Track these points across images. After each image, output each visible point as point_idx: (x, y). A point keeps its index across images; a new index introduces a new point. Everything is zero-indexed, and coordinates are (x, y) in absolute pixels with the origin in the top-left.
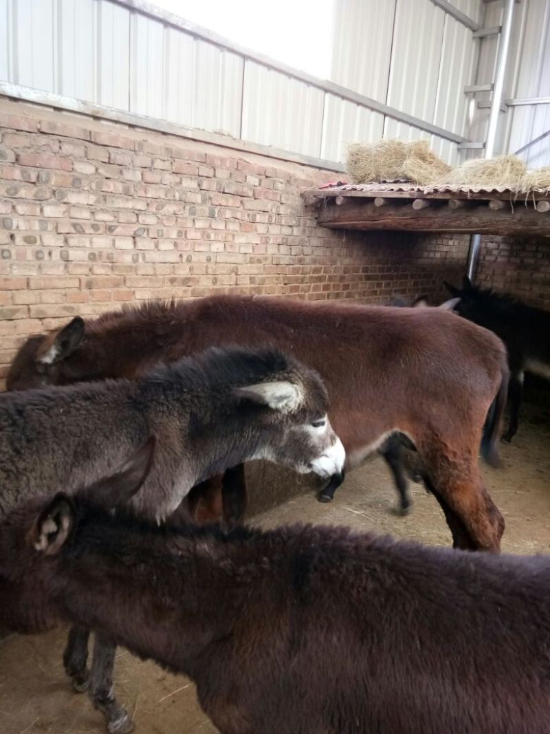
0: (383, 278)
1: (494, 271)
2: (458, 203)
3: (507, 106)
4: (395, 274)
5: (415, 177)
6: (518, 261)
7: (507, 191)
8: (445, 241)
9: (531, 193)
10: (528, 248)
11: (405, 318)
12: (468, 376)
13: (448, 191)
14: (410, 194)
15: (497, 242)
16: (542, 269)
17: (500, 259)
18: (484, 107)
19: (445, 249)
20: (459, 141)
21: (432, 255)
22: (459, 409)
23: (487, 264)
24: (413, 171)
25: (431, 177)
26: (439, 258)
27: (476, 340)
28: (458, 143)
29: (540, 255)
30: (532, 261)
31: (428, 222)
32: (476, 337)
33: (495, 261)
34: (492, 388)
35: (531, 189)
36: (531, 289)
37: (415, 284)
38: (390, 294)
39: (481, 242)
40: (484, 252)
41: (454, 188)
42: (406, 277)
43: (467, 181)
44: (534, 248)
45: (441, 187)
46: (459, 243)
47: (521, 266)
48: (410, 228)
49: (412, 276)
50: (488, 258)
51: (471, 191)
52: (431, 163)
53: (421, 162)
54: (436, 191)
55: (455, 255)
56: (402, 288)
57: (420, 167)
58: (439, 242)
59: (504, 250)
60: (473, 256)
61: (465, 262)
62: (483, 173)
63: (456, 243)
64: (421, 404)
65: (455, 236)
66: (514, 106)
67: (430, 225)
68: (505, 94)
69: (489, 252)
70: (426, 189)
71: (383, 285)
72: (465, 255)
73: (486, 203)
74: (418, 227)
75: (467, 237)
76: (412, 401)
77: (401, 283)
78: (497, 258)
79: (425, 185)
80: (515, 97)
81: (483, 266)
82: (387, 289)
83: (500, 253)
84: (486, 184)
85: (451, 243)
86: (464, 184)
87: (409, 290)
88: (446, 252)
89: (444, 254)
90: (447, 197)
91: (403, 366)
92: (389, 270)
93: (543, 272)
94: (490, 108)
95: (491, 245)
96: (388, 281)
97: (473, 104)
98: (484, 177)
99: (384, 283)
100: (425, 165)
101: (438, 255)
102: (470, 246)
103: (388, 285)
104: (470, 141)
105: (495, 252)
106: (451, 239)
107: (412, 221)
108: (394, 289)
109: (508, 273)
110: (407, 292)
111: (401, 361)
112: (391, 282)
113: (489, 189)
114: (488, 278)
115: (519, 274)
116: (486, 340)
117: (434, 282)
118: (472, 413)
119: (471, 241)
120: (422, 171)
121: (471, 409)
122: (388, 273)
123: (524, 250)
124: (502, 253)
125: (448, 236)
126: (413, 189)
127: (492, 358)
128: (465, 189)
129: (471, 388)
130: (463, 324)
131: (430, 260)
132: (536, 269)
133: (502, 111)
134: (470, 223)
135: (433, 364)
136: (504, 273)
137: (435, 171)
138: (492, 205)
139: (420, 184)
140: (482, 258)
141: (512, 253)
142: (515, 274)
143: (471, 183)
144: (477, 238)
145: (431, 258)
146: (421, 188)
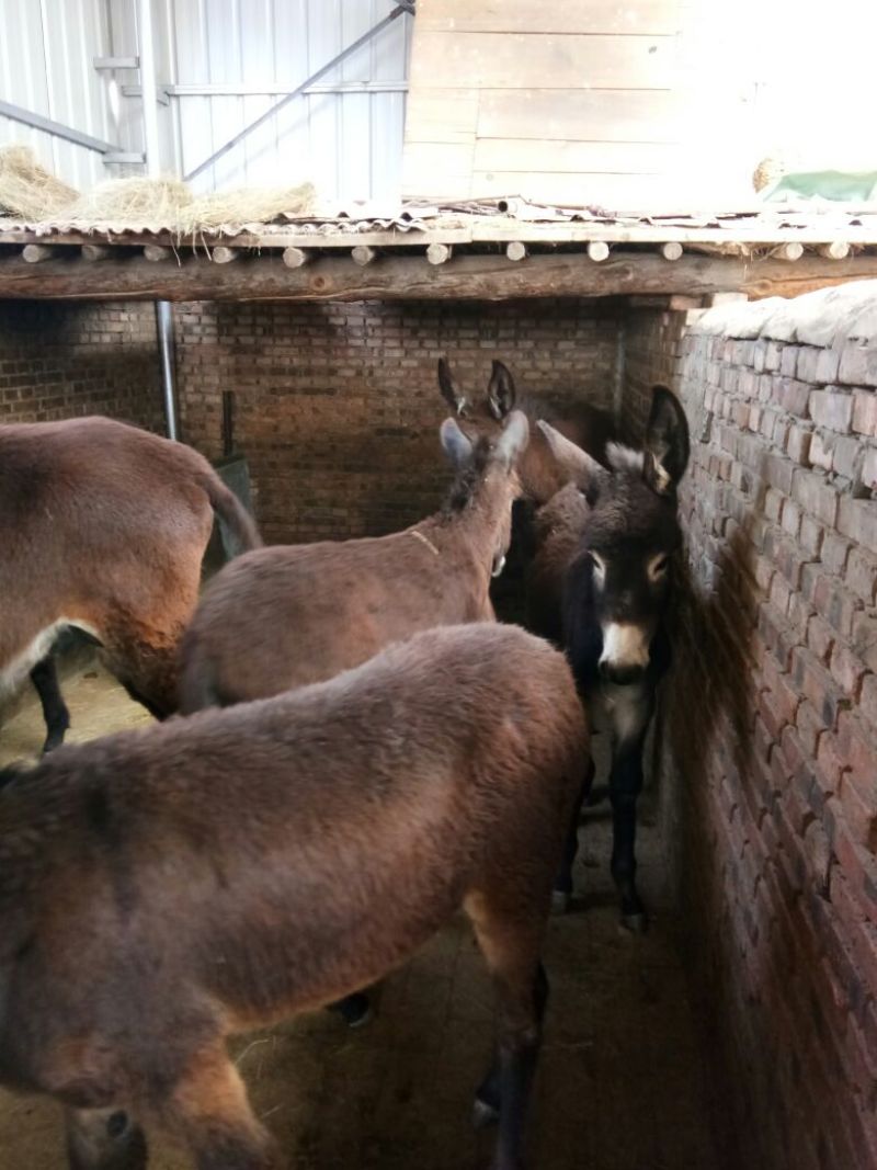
0: (14, 382)
1: (201, 358)
2: (96, 251)
3: (168, 96)
4: (37, 374)
5: (18, 207)
6: (231, 341)
7: (164, 232)
8: (113, 315)
9: (198, 235)
10: (241, 320)
11: (40, 440)
12: (158, 515)
13: (74, 232)
14: (14, 236)
15: (196, 314)
16: (267, 351)
17: (206, 340)
18: (130, 94)
19: (117, 328)
20: (104, 149)
21: (96, 339)
22: (154, 568)
23: (189, 348)
24: (12, 197)
25: (45, 207)
26: (109, 344)
27: (163, 461)
28: (103, 153)
29: (259, 331)
30: (251, 340)
31: (61, 283)
32: (163, 457)
33: (199, 344)
34: (200, 528)
35: (197, 228)
36: (258, 382)
37: (78, 388)
38: (37, 409)
39: (172, 314)
40: (180, 330)
41: (84, 225)
42: (57, 377)
43: (103, 215)
44: (249, 321)
45: (63, 225)
46: (138, 317)
47: (237, 349)
48: (31, 295)
49: (70, 377)
50: (188, 339)
51: (111, 232)
52: (41, 184)
53: (24, 182)
54: (55, 231)
55: (135, 337)
56: (57, 396)
57: (24, 190)
58: (104, 316)
59: (209, 325)
60: (165, 337)
61: (155, 347)
62: (128, 202)
63: (133, 317)
64: (94, 571)
65: (128, 306)
66: (177, 96)
67: (64, 290)
68: (161, 75)
69: (188, 330)
70: (40, 228)
71: (19, 394)
72: (152, 337)
73: (140, 251)
74: (47, 292)
75: (149, 307)
76: (79, 569)
77: (53, 390)
78: (201, 339)
79: (38, 221)
80: (177, 83)
81: (184, 352)
82: (28, 400)
83: (203, 330)
84: (136, 219)
85: (124, 317)
86: (100, 219)
87: (70, 399)
88: (120, 333)
89: (117, 336)
90: (77, 241)
91: (51, 517)
92: (23, 367)
93: (269, 356)
94: (140, 96)
95: (189, 319)
96: (26, 387)
97: (113, 87)
98: (130, 208)
99: (19, 390)
100: (31, 187)
101: (107, 339)
102: (158, 322)
103: (27, 393)
104: (122, 151)
105: (197, 330)
106: (123, 311)
107: (32, 283)
108: (41, 399)
109: (222, 361)
110: (66, 402)
111: (47, 510)
112: (33, 387)
113: (138, 228)
114: (196, 370)
115: (237, 362)
116: (180, 460)
117: (110, 384)
118: (176, 569)
119: (157, 312)
120: (29, 198)
121: (174, 564)
122: (24, 374)
123: (236, 323)
124: (208, 330)
125: (116, 306)
126: (17, 229)
127: (193, 484)
128: (102, 228)
129: (168, 533)
130: (140, 438)
131: (94, 348)
132: (258, 351)
133: (162, 103)
134: (126, 282)
135: (99, 507)
136: (216, 362)
137: (50, 198)
138: (149, 254)
139: (29, 219)
140: (179, 339)
141: (221, 330)
142: (232, 361)
143: (111, 218)
144: (165, 306)
145: (96, 344)
146: (31, 226)
